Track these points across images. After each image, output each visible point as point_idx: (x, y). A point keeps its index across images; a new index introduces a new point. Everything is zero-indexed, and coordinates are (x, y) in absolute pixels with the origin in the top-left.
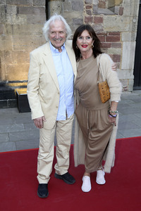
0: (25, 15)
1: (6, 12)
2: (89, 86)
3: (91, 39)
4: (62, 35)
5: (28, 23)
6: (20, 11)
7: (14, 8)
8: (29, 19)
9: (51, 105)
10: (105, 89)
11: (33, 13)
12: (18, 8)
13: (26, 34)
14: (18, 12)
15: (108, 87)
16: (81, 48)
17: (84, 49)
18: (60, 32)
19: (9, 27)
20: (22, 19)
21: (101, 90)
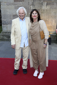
0: (50, 6)
1: (42, 5)
2: (36, 33)
3: (37, 14)
4: (23, 14)
5: (50, 9)
6: (48, 4)
7: (46, 3)
8: (51, 7)
9: (19, 40)
10: (42, 34)
11: (53, 5)
12: (47, 3)
13: (49, 13)
14: (47, 4)
15: (44, 33)
16: (33, 17)
17: (35, 18)
18: (22, 13)
19: (43, 11)
20: (48, 7)
21: (41, 34)
